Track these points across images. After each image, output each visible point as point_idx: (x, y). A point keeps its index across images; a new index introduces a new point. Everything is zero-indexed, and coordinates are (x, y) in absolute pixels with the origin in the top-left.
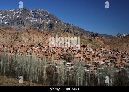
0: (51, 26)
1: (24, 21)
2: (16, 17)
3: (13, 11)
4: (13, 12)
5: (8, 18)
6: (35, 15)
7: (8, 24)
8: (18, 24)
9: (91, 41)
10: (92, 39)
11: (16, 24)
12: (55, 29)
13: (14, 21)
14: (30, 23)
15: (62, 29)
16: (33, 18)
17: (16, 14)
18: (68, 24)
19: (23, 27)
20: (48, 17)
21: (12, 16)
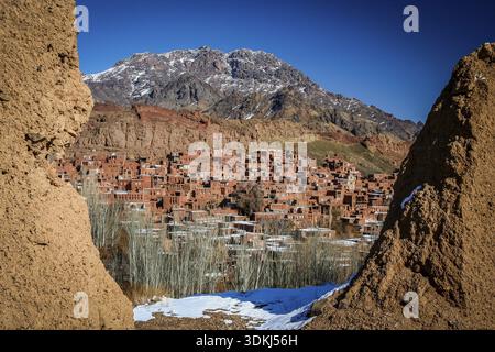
0: (278, 102)
1: (197, 86)
2: (176, 74)
3: (167, 55)
4: (168, 61)
5: (154, 77)
6: (236, 70)
7: (151, 95)
8: (180, 95)
9: (366, 146)
10: (368, 142)
11: (172, 95)
12: (291, 110)
13: (169, 87)
14: (216, 92)
15: (314, 113)
16: (229, 78)
17: (177, 65)
18: (339, 97)
19: (192, 106)
20: (278, 74)
21: (165, 72)
